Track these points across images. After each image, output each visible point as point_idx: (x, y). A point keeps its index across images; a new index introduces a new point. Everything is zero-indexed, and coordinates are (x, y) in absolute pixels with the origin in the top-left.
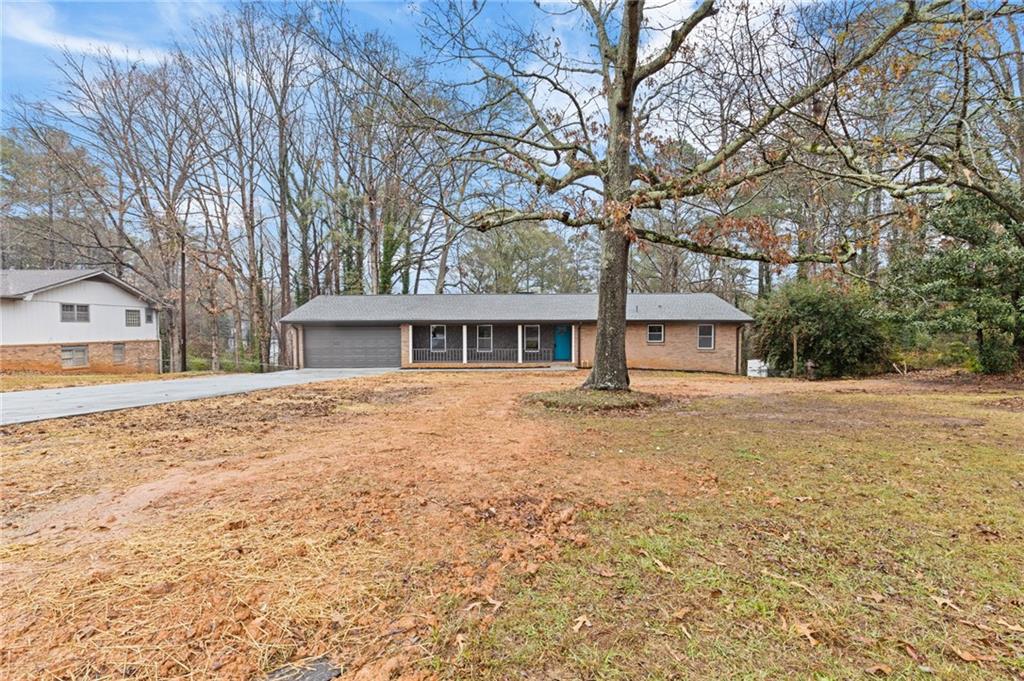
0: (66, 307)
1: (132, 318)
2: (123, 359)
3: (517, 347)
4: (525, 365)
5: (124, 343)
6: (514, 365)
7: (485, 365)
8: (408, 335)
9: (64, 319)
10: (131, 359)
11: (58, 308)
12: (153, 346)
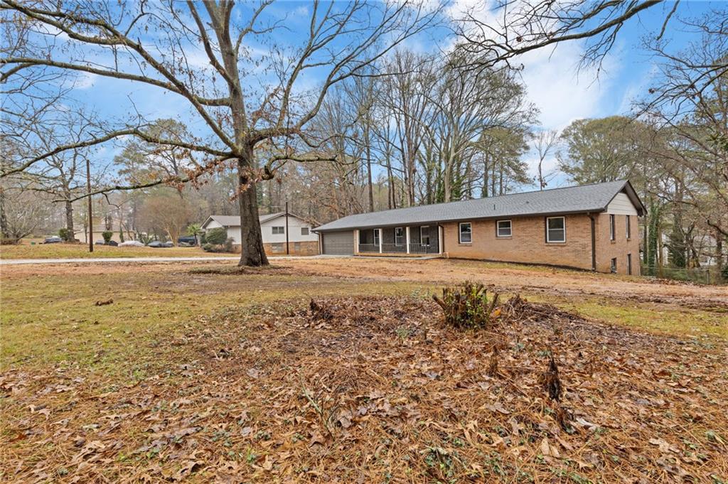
0: (274, 228)
1: (305, 231)
2: (300, 249)
3: (406, 242)
4: (411, 255)
5: (300, 243)
6: (404, 255)
7: (390, 255)
8: (357, 236)
9: (273, 233)
10: (303, 249)
11: (271, 229)
12: (315, 244)
